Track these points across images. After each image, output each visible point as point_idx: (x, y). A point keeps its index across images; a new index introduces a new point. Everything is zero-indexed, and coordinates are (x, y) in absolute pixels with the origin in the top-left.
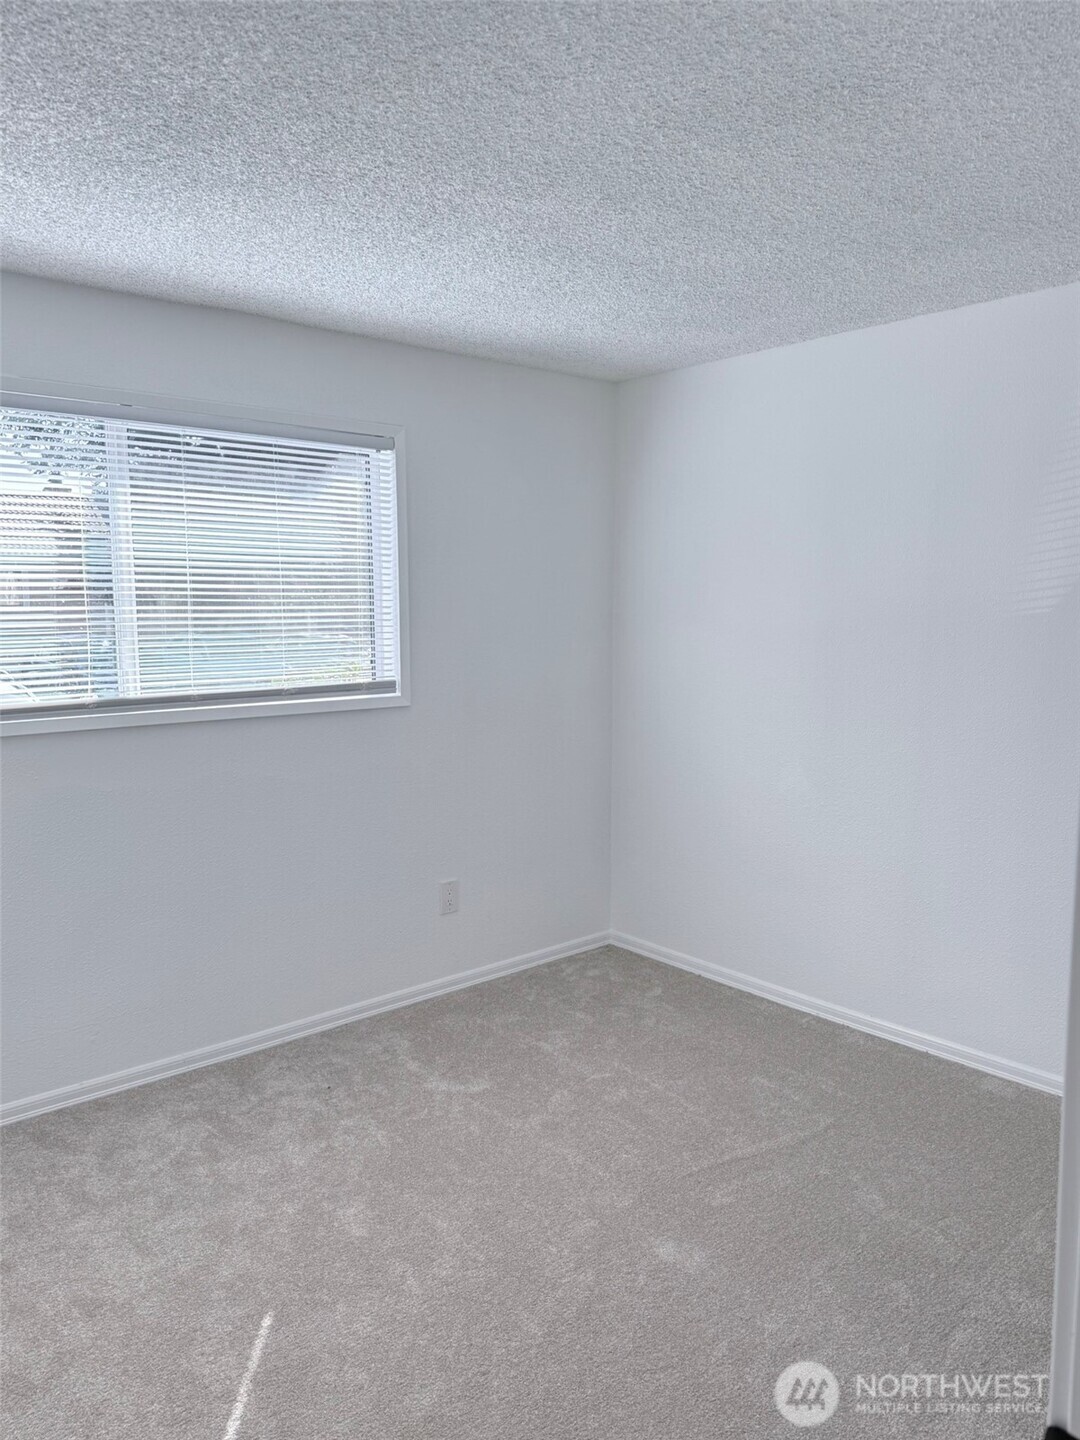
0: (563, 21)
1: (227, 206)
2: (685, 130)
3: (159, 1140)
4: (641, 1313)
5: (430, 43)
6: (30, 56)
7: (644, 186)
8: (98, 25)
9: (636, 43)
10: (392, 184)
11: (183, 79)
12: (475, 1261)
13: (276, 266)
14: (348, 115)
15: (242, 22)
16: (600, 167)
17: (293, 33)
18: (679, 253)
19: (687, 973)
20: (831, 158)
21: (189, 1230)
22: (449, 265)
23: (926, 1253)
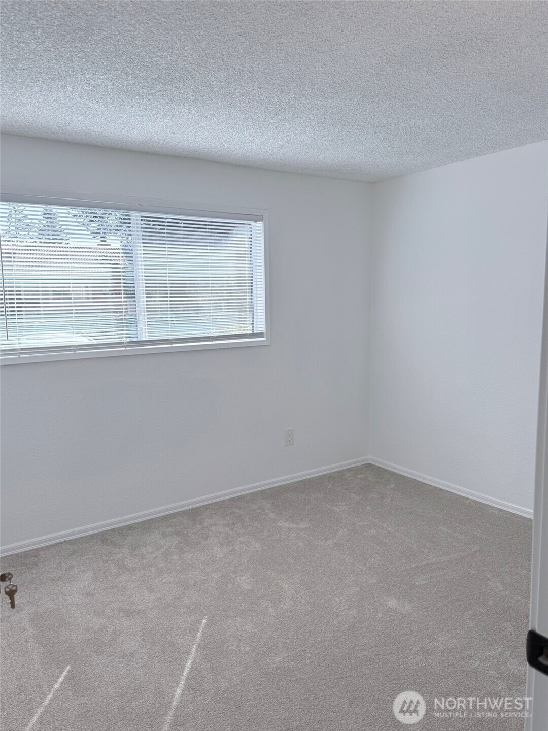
0: (339, 20)
1: (186, 111)
2: (400, 64)
3: (157, 544)
4: (379, 629)
5: (278, 34)
6: (101, 52)
7: (382, 90)
8: (131, 37)
9: (374, 27)
10: (261, 97)
11: (167, 57)
12: (300, 602)
13: (208, 137)
14: (241, 68)
15: (193, 31)
16: (360, 83)
17: (216, 35)
18: (401, 120)
19: (408, 477)
20: (474, 72)
21: (170, 583)
22: (289, 132)
23: (522, 611)
